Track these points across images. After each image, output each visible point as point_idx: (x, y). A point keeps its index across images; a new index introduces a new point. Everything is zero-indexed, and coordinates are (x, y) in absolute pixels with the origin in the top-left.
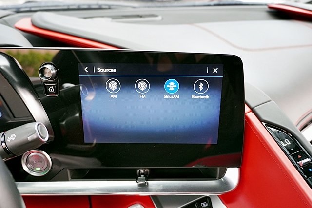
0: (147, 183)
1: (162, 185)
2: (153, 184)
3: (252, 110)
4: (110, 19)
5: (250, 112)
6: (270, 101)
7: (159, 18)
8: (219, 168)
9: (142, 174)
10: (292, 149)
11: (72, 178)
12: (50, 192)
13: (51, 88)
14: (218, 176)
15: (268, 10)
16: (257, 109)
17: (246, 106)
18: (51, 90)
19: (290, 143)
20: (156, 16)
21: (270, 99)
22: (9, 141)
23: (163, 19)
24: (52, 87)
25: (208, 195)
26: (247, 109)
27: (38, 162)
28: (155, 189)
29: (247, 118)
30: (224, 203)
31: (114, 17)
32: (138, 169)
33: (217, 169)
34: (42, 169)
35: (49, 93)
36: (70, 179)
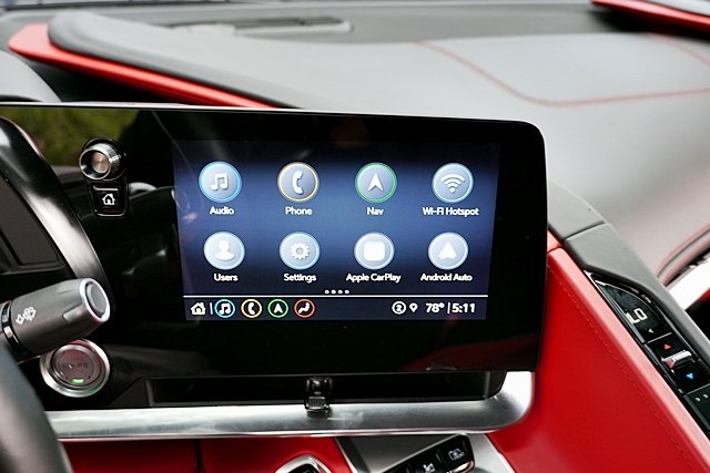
0: (329, 409)
1: (361, 414)
2: (341, 410)
3: (563, 244)
4: (230, 29)
5: (558, 247)
6: (602, 223)
7: (345, 27)
8: (488, 374)
9: (317, 389)
10: (651, 331)
11: (156, 400)
12: (108, 432)
13: (109, 198)
14: (486, 392)
15: (592, 8)
16: (573, 241)
17: (549, 235)
18: (109, 202)
19: (645, 317)
20: (338, 21)
21: (601, 218)
22: (21, 323)
23: (352, 29)
24: (111, 195)
25: (463, 433)
26: (551, 242)
27: (80, 365)
28: (347, 422)
29: (552, 262)
30: (499, 451)
31: (240, 24)
32: (308, 378)
33: (484, 375)
34: (88, 381)
35: (102, 208)
36: (151, 403)
